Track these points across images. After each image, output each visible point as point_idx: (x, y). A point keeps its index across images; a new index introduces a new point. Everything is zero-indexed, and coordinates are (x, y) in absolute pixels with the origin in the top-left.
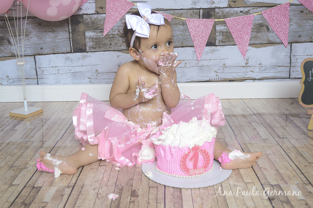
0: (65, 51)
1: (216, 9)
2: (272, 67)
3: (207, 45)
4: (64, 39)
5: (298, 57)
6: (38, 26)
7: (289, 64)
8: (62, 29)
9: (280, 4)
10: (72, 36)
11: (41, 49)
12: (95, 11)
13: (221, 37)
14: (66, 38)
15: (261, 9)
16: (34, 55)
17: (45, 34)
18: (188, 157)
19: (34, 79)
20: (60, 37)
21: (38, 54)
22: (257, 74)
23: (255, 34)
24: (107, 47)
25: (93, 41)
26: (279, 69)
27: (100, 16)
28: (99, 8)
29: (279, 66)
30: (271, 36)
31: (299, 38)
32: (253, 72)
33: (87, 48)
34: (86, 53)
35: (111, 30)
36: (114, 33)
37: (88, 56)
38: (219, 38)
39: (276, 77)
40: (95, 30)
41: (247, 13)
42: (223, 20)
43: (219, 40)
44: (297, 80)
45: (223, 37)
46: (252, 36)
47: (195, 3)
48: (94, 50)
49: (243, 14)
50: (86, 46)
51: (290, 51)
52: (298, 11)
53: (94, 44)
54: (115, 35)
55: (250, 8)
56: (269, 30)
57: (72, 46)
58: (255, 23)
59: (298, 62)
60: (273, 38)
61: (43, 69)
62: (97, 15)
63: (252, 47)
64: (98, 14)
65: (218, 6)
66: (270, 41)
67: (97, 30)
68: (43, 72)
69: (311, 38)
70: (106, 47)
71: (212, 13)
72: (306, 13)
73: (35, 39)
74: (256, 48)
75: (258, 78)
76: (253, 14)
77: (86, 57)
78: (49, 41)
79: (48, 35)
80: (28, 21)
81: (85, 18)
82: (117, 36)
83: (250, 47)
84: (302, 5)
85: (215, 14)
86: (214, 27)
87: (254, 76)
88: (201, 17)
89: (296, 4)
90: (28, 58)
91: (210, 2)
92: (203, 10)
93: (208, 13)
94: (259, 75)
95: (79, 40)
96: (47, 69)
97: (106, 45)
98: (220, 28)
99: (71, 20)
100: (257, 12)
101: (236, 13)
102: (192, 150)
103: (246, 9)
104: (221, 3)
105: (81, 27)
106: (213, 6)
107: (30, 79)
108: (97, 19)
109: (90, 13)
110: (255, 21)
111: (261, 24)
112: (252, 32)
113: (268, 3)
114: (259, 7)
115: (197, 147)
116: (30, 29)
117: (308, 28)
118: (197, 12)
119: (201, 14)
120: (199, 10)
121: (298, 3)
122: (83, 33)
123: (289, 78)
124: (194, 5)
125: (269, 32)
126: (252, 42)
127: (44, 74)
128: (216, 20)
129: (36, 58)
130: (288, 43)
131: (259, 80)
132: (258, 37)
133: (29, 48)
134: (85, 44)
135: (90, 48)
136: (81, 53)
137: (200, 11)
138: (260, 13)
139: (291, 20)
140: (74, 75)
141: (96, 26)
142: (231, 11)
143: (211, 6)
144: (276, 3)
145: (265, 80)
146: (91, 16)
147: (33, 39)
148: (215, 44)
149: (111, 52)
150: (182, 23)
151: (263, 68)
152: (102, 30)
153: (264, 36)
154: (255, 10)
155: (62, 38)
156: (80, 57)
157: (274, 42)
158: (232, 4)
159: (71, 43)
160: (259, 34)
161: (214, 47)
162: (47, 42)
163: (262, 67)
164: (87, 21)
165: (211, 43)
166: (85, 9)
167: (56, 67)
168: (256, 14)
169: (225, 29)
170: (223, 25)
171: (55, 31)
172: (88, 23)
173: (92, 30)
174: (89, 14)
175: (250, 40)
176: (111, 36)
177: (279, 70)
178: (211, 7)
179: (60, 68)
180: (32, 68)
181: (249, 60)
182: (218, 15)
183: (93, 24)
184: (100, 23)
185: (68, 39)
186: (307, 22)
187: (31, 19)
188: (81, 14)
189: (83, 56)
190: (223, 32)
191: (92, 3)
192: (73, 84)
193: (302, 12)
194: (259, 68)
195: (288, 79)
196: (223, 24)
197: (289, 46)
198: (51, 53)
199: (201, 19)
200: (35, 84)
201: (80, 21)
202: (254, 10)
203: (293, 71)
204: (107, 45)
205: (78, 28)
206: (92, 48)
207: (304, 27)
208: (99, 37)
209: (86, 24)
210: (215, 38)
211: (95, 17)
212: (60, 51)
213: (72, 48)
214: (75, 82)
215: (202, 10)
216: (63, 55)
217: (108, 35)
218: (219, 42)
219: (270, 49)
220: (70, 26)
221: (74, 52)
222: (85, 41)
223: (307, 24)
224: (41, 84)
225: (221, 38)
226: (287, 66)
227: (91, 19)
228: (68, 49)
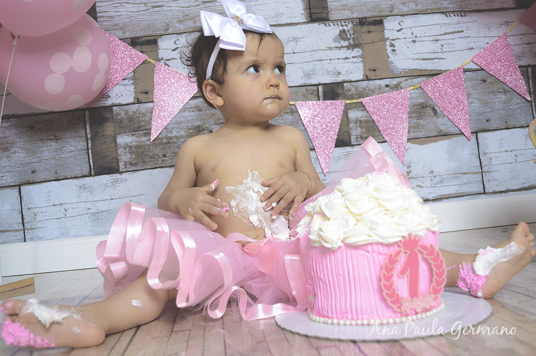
0: (79, 173)
1: (345, 84)
2: (451, 176)
3: (337, 146)
4: (77, 152)
5: (491, 156)
6: (28, 130)
7: (479, 168)
8: (72, 134)
9: (447, 71)
10: (92, 145)
11: (33, 172)
12: (134, 99)
13: (359, 130)
14: (82, 150)
15: (419, 80)
16: (19, 186)
17: (41, 145)
18: (395, 265)
19: (17, 231)
20: (69, 149)
21: (26, 182)
22: (429, 190)
23: (415, 121)
24: (157, 160)
25: (131, 152)
26: (465, 178)
27: (143, 107)
28: (142, 93)
29: (464, 174)
30: (442, 124)
31: (487, 123)
32: (421, 187)
33: (121, 166)
34: (118, 174)
35: (165, 131)
36: (170, 135)
37: (123, 179)
38: (355, 132)
39: (462, 193)
40: (135, 131)
41: (397, 87)
42: (359, 100)
43: (356, 135)
44: (497, 195)
45: (362, 129)
46: (411, 125)
47: (308, 75)
48: (134, 168)
49: (391, 90)
50: (118, 162)
51: (477, 146)
52: (477, 80)
53: (134, 157)
54: (171, 138)
55: (400, 79)
56: (437, 113)
57: (92, 164)
58: (412, 103)
59: (493, 163)
60: (444, 126)
61: (35, 211)
62: (138, 105)
63: (413, 143)
64: (140, 103)
65: (348, 79)
66: (441, 131)
67: (139, 132)
68: (35, 217)
69: (506, 122)
70: (156, 162)
71: (339, 91)
72: (492, 83)
73: (22, 155)
74: (419, 145)
75: (433, 197)
76: (407, 88)
77: (118, 181)
78: (48, 158)
79: (47, 146)
80: (9, 123)
81: (115, 112)
82: (175, 140)
83: (409, 145)
84: (484, 70)
85: (344, 93)
86: (345, 113)
87: (425, 195)
88: (321, 98)
89: (472, 69)
90: (8, 190)
91: (333, 73)
92: (323, 87)
93: (332, 92)
94: (432, 192)
95: (104, 151)
96: (44, 209)
97: (156, 157)
98: (354, 115)
99: (91, 117)
100: (413, 84)
101: (379, 89)
102: (404, 249)
103: (395, 82)
104: (351, 74)
105: (109, 129)
106: (340, 79)
107: (9, 231)
108: (138, 112)
109: (124, 103)
110: (412, 99)
111: (423, 103)
112: (409, 118)
113: (429, 70)
114: (414, 76)
115: (415, 239)
116: (12, 138)
117: (498, 106)
118: (314, 90)
119: (321, 94)
120: (316, 87)
121: (475, 67)
122: (112, 139)
123: (484, 193)
124: (306, 79)
125: (438, 117)
126: (412, 135)
127: (37, 219)
128: (348, 102)
129: (21, 190)
130: (472, 133)
131: (434, 200)
132: (420, 127)
133: (10, 173)
134: (117, 159)
135: (126, 165)
136: (108, 176)
137: (318, 89)
138: (418, 86)
139: (469, 95)
140: (97, 218)
141: (137, 124)
142: (370, 86)
143: (336, 79)
144: (442, 69)
145: (445, 200)
146: (126, 107)
147: (17, 155)
148: (350, 142)
149: (166, 169)
150: (289, 111)
151: (438, 179)
152: (147, 131)
153: (431, 124)
154: (409, 81)
155: (73, 150)
156: (107, 182)
157: (448, 132)
158: (371, 74)
159: (91, 157)
160: (421, 121)
161: (348, 149)
162: (44, 158)
163: (435, 177)
164: (119, 117)
165: (342, 142)
166: (116, 96)
167: (60, 205)
168: (412, 88)
169: (364, 116)
170: (360, 109)
171: (59, 139)
172: (121, 121)
173: (129, 132)
174: (123, 105)
175: (409, 132)
176: (165, 141)
177: (464, 181)
178: (335, 81)
179: (69, 206)
180: (15, 210)
181: (411, 166)
182: (350, 93)
183: (131, 121)
184: (143, 119)
185: (84, 152)
186: (495, 97)
187: (15, 119)
188: (108, 105)
189: (113, 181)
190: (361, 122)
191: (127, 85)
192: (94, 235)
193: (485, 81)
194: (430, 178)
195: (483, 195)
196: (359, 107)
197: (473, 138)
198: (52, 179)
199: (321, 101)
200: (19, 241)
201: (107, 118)
202: (407, 82)
203: (489, 181)
204: (158, 158)
205: (103, 131)
206: (130, 164)
207: (491, 105)
208: (142, 144)
209: (118, 122)
210: (349, 132)
211: (134, 108)
212: (69, 175)
213: (92, 167)
214: (99, 230)
215: (321, 86)
216: (75, 181)
217: (160, 139)
218: (357, 138)
219: (443, 145)
220: (88, 127)
221: (97, 174)
222: (117, 153)
223: (496, 100)
224: (32, 239)
225: (359, 132)
226: (476, 173)
227: (126, 113)
228: (85, 169)
